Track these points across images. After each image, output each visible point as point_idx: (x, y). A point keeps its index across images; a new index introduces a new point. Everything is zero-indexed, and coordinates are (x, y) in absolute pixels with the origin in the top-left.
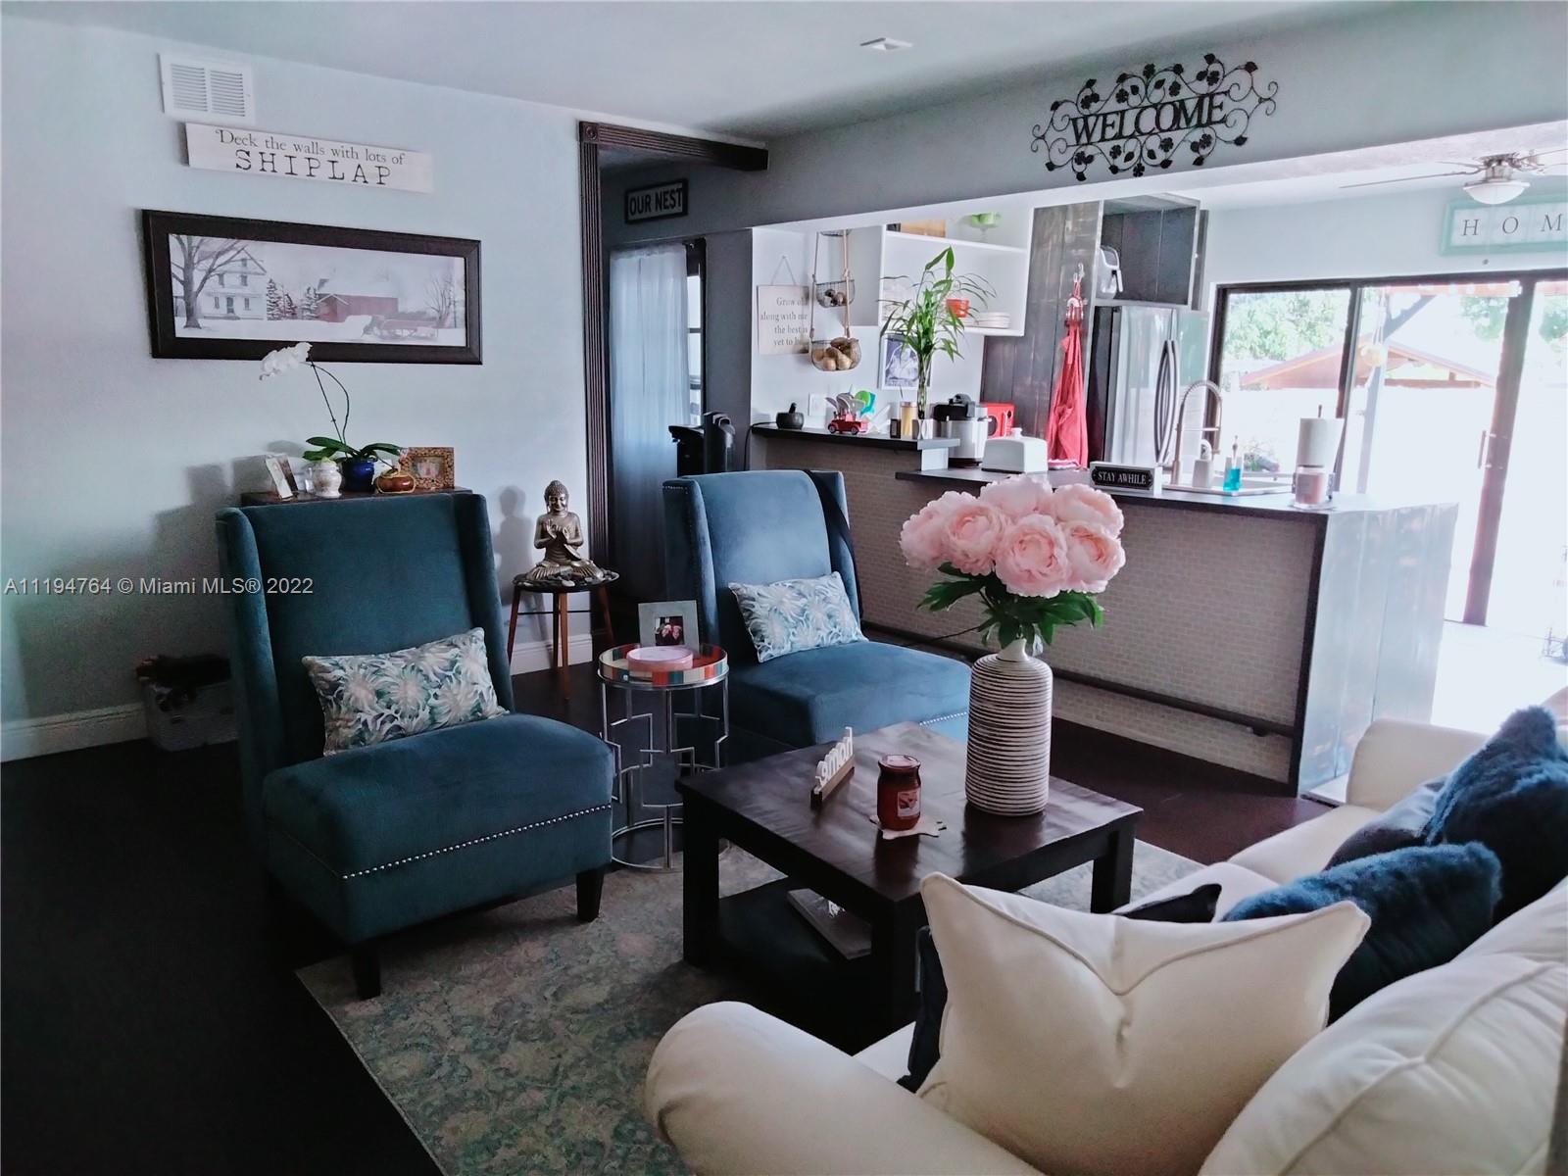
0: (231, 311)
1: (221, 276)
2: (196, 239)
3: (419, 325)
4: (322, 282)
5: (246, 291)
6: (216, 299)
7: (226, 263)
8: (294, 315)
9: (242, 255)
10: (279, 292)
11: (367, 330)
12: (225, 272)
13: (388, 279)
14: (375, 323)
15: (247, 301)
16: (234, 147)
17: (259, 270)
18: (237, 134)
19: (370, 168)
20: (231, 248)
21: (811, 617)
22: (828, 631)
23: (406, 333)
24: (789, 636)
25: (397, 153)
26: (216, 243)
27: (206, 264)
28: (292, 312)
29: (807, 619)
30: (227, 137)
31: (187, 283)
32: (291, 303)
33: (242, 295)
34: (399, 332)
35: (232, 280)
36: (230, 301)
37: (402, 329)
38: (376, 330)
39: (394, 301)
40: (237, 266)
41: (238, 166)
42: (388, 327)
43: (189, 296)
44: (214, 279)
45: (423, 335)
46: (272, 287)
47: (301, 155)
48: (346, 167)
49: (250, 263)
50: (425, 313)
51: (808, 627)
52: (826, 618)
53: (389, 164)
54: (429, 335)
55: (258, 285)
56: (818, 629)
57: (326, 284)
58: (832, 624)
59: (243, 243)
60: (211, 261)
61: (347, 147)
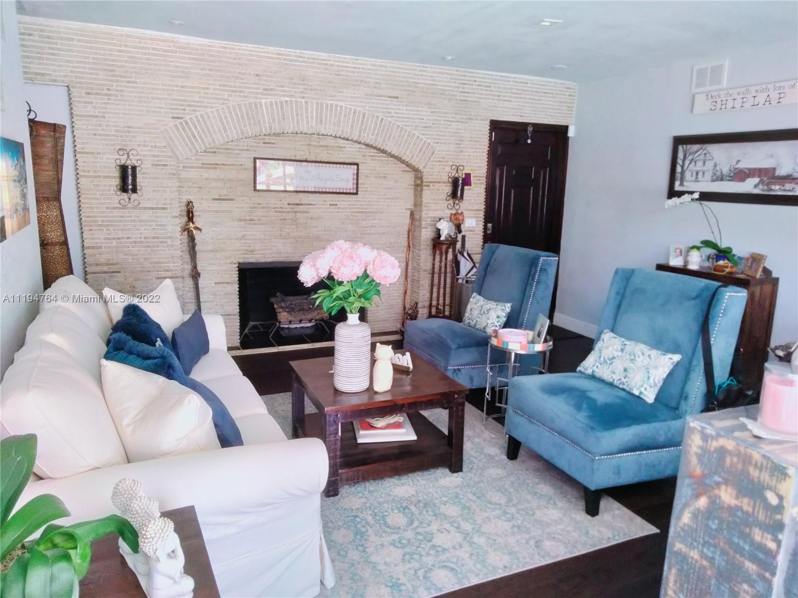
0: (697, 178)
1: (695, 162)
2: (689, 146)
3: (787, 183)
4: (738, 162)
5: (705, 168)
6: (692, 173)
7: (698, 156)
8: (722, 180)
9: (705, 152)
10: (718, 168)
11: (756, 186)
12: (698, 160)
13: (772, 157)
14: (761, 182)
15: (704, 173)
16: (712, 100)
17: (711, 158)
18: (714, 94)
19: (774, 95)
20: (701, 148)
21: (614, 364)
22: (619, 378)
23: (777, 187)
24: (594, 366)
25: (792, 83)
26: (695, 147)
27: (691, 157)
28: (721, 179)
29: (612, 363)
30: (710, 96)
31: (682, 167)
32: (722, 173)
33: (702, 170)
34: (773, 187)
35: (700, 164)
36: (697, 173)
37: (775, 185)
38: (761, 186)
39: (774, 169)
40: (702, 157)
41: (711, 109)
42: (768, 184)
43: (683, 173)
44: (693, 163)
45: (787, 189)
46: (715, 165)
47: (739, 98)
48: (761, 98)
49: (708, 155)
50: (792, 175)
51: (608, 368)
52: (622, 370)
53: (786, 90)
54: (791, 189)
55: (709, 165)
56: (613, 373)
57: (740, 163)
58: (624, 376)
59: (706, 145)
60: (692, 156)
61: (764, 86)
